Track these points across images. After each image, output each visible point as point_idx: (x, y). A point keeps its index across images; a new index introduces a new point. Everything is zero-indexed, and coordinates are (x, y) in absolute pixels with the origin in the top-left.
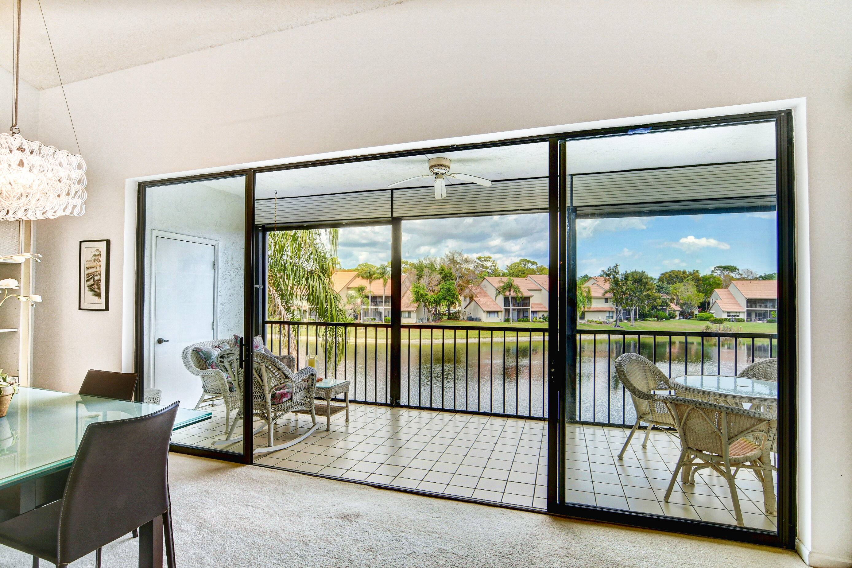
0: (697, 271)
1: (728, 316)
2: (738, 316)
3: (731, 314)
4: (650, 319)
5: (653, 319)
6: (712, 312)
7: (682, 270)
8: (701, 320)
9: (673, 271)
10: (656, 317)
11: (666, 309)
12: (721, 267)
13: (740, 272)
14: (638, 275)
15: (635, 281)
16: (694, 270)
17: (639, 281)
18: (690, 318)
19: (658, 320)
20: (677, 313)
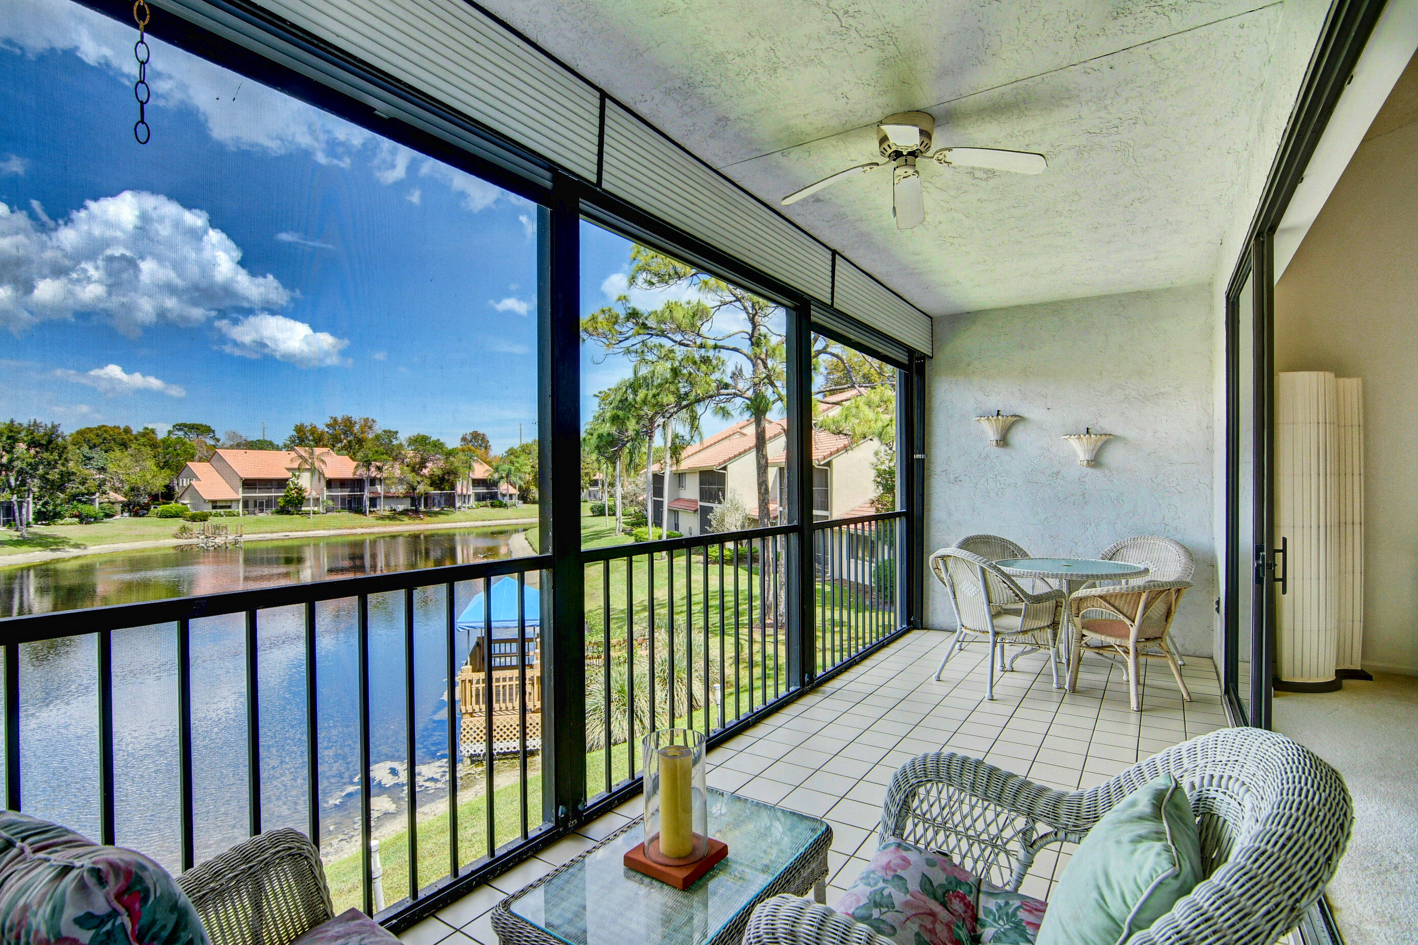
0: (153, 431)
1: (214, 507)
2: (230, 507)
3: (218, 504)
4: (63, 522)
5: (68, 520)
6: (185, 502)
7: (122, 427)
8: (167, 517)
9: (104, 426)
10: (76, 516)
11: (94, 500)
12: (185, 425)
13: (217, 436)
14: (42, 431)
15: (32, 444)
16: (146, 428)
17: (44, 442)
18: (143, 515)
19: (81, 522)
20: (118, 508)
